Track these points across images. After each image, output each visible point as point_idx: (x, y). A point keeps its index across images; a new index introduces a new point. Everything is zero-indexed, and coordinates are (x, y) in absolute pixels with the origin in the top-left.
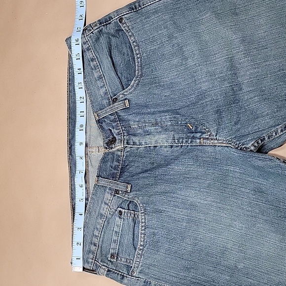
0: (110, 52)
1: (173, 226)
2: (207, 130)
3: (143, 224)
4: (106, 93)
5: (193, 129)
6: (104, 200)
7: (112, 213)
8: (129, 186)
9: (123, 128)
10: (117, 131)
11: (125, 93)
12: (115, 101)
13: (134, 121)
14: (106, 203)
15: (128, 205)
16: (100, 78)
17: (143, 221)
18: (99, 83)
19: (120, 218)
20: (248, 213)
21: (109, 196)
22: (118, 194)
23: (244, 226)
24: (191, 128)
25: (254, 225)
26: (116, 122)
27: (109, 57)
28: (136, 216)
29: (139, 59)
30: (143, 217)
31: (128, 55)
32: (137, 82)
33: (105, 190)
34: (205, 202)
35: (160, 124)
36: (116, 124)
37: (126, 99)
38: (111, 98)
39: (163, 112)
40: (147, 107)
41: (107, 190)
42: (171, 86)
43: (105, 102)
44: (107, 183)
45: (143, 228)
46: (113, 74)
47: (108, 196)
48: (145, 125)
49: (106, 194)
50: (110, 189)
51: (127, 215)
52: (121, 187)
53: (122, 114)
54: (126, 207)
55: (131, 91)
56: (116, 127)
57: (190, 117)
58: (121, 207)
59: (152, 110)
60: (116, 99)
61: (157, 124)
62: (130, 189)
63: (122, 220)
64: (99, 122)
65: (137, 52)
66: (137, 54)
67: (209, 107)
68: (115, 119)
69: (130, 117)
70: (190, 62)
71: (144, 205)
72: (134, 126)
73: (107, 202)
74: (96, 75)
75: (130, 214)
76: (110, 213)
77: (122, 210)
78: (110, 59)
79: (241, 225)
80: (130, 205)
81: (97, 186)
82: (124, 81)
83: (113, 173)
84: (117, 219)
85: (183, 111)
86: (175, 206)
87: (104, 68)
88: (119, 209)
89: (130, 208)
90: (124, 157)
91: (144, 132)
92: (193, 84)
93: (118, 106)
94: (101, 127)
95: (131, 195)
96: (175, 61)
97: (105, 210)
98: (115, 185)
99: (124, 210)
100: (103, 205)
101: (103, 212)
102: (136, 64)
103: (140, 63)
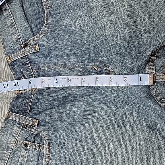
0: (22, 3)
1: (75, 158)
2: (111, 71)
3: (47, 156)
4: (18, 39)
5: (98, 71)
6: (12, 133)
7: (18, 146)
8: (37, 121)
9: (34, 70)
10: (27, 73)
11: (36, 39)
12: (26, 45)
13: (45, 64)
14: (13, 137)
15: (34, 138)
16: (12, 25)
17: (47, 153)
18: (12, 30)
19: (25, 150)
20: (145, 149)
21: (18, 129)
22: (26, 128)
23: (140, 160)
24: (97, 69)
25: (150, 160)
26: (27, 64)
27: (21, 8)
28: (41, 148)
29: (48, 10)
30: (48, 149)
31: (38, 6)
32: (47, 28)
33: (14, 124)
34: (106, 137)
35: (68, 66)
36: (27, 66)
37: (36, 44)
38: (23, 43)
39: (71, 55)
40: (55, 50)
41: (16, 124)
42: (77, 33)
43: (17, 46)
44: (16, 118)
45: (47, 160)
46: (25, 22)
47: (16, 130)
48: (55, 67)
49: (15, 127)
50: (19, 123)
51: (33, 147)
52: (29, 121)
53: (32, 57)
54: (32, 140)
55: (41, 37)
56: (27, 69)
57: (95, 60)
58: (27, 140)
59: (61, 54)
60: (27, 44)
61: (65, 66)
62: (37, 124)
63: (28, 152)
64: (11, 64)
65: (46, 4)
66: (46, 6)
67: (112, 51)
68: (26, 62)
69: (40, 60)
70: (95, 12)
71: (49, 138)
72: (44, 68)
73: (15, 135)
74: (9, 23)
75: (36, 146)
76: (16, 146)
77: (28, 142)
78: (22, 9)
79: (137, 159)
80: (36, 138)
81: (7, 120)
82: (34, 28)
83: (24, 109)
84: (23, 150)
85: (88, 55)
86: (77, 140)
87: (16, 17)
88: (25, 142)
89: (35, 141)
90: (35, 95)
91: (54, 73)
92: (97, 31)
93: (29, 50)
94: (13, 70)
95: (38, 130)
96: (81, 11)
97: (12, 143)
98: (24, 120)
99: (29, 143)
100: (11, 138)
101: (10, 144)
102: (46, 13)
103: (49, 13)
